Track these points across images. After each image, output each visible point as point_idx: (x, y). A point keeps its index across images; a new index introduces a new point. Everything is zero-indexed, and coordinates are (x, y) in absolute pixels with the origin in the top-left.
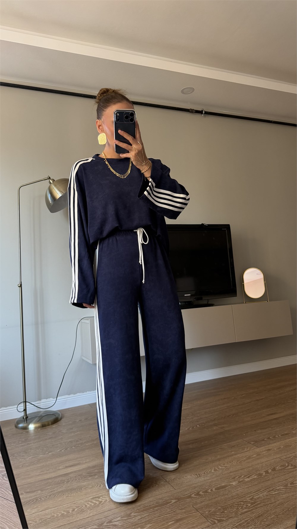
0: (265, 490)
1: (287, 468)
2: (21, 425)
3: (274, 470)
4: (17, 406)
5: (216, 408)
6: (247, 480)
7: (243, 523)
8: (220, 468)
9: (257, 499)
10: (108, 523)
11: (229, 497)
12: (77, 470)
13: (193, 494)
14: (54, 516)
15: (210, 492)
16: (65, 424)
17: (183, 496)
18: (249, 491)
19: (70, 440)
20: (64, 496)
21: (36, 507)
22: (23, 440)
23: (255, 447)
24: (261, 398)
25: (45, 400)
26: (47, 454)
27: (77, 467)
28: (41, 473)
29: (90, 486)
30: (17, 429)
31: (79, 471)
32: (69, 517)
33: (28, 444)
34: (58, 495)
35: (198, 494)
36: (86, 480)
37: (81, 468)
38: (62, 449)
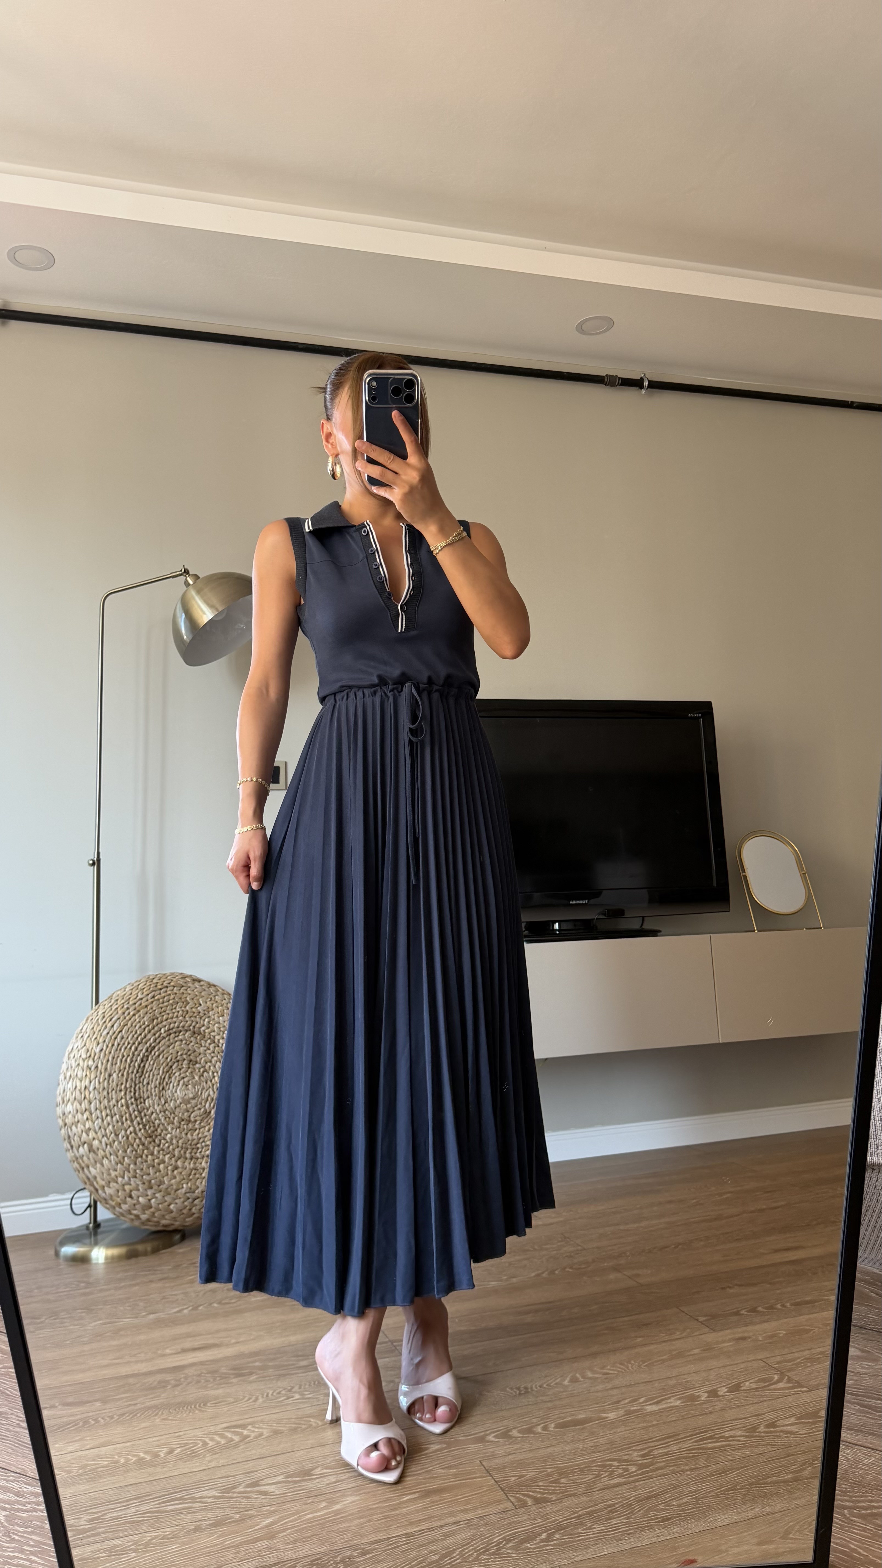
0: (693, 1435)
1: (773, 1387)
3: (736, 1388)
5: (636, 1225)
6: (652, 1408)
7: (600, 1510)
8: (591, 1375)
9: (660, 1456)
10: (248, 1486)
11: (586, 1446)
13: (493, 1435)
14: (117, 1462)
15: (540, 1430)
17: (465, 1437)
18: (646, 1437)
20: (156, 1417)
21: (79, 1437)
23: (707, 1329)
24: (776, 1204)
26: (143, 1317)
28: (116, 1361)
29: (229, 1399)
32: (154, 1466)
34: (142, 1414)
35: (505, 1435)
36: (225, 1384)
37: (220, 1356)
38: (186, 1307)
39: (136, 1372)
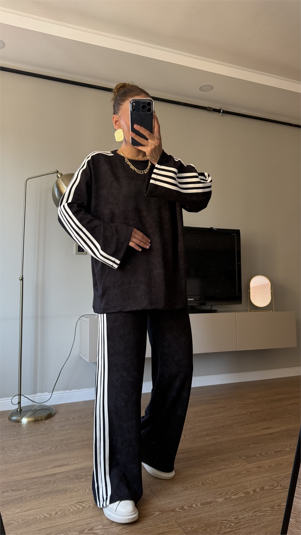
0: (251, 510)
1: (276, 488)
2: (14, 418)
3: (262, 489)
4: (12, 398)
5: (211, 417)
6: (234, 497)
8: (208, 482)
9: (242, 519)
10: (89, 530)
11: (213, 514)
12: (65, 470)
13: (178, 508)
14: (36, 518)
15: (195, 506)
16: (58, 420)
17: (167, 508)
18: (235, 510)
19: (60, 438)
20: (49, 497)
21: (20, 506)
22: (15, 433)
23: (246, 462)
24: (258, 410)
25: (41, 393)
26: (37, 451)
27: (65, 468)
28: (30, 471)
29: (76, 489)
30: (10, 422)
31: (67, 472)
32: (51, 520)
33: (19, 439)
34: (43, 495)
35: (182, 508)
36: (73, 482)
37: (69, 469)
38: (52, 447)
39: (38, 476)
